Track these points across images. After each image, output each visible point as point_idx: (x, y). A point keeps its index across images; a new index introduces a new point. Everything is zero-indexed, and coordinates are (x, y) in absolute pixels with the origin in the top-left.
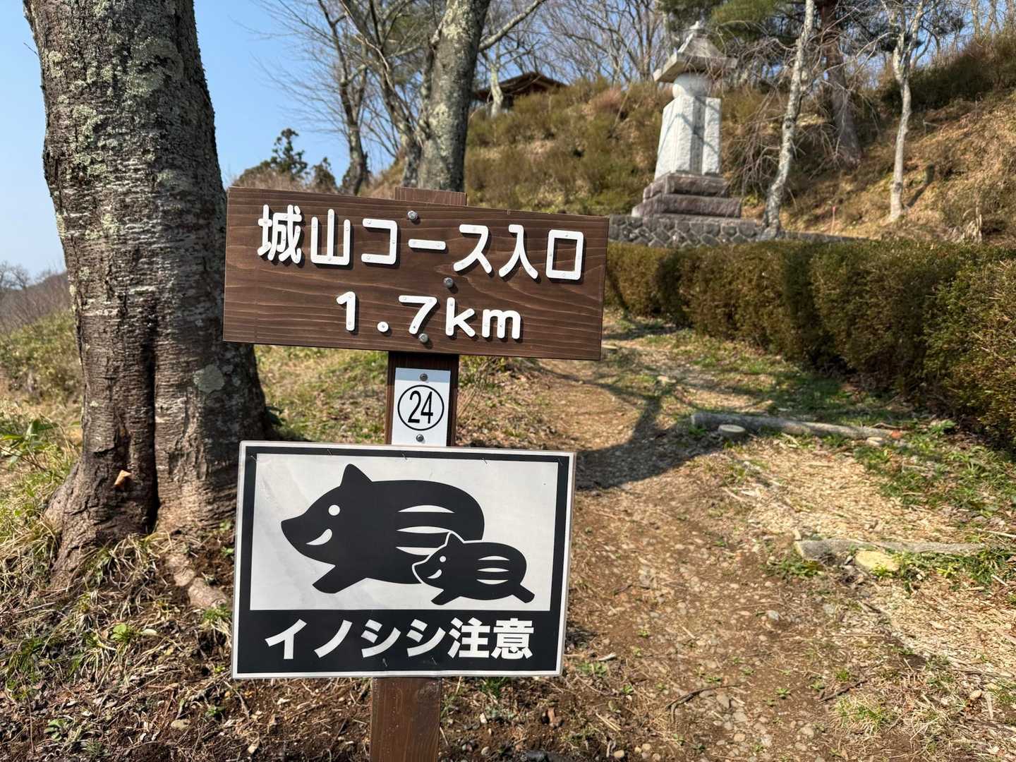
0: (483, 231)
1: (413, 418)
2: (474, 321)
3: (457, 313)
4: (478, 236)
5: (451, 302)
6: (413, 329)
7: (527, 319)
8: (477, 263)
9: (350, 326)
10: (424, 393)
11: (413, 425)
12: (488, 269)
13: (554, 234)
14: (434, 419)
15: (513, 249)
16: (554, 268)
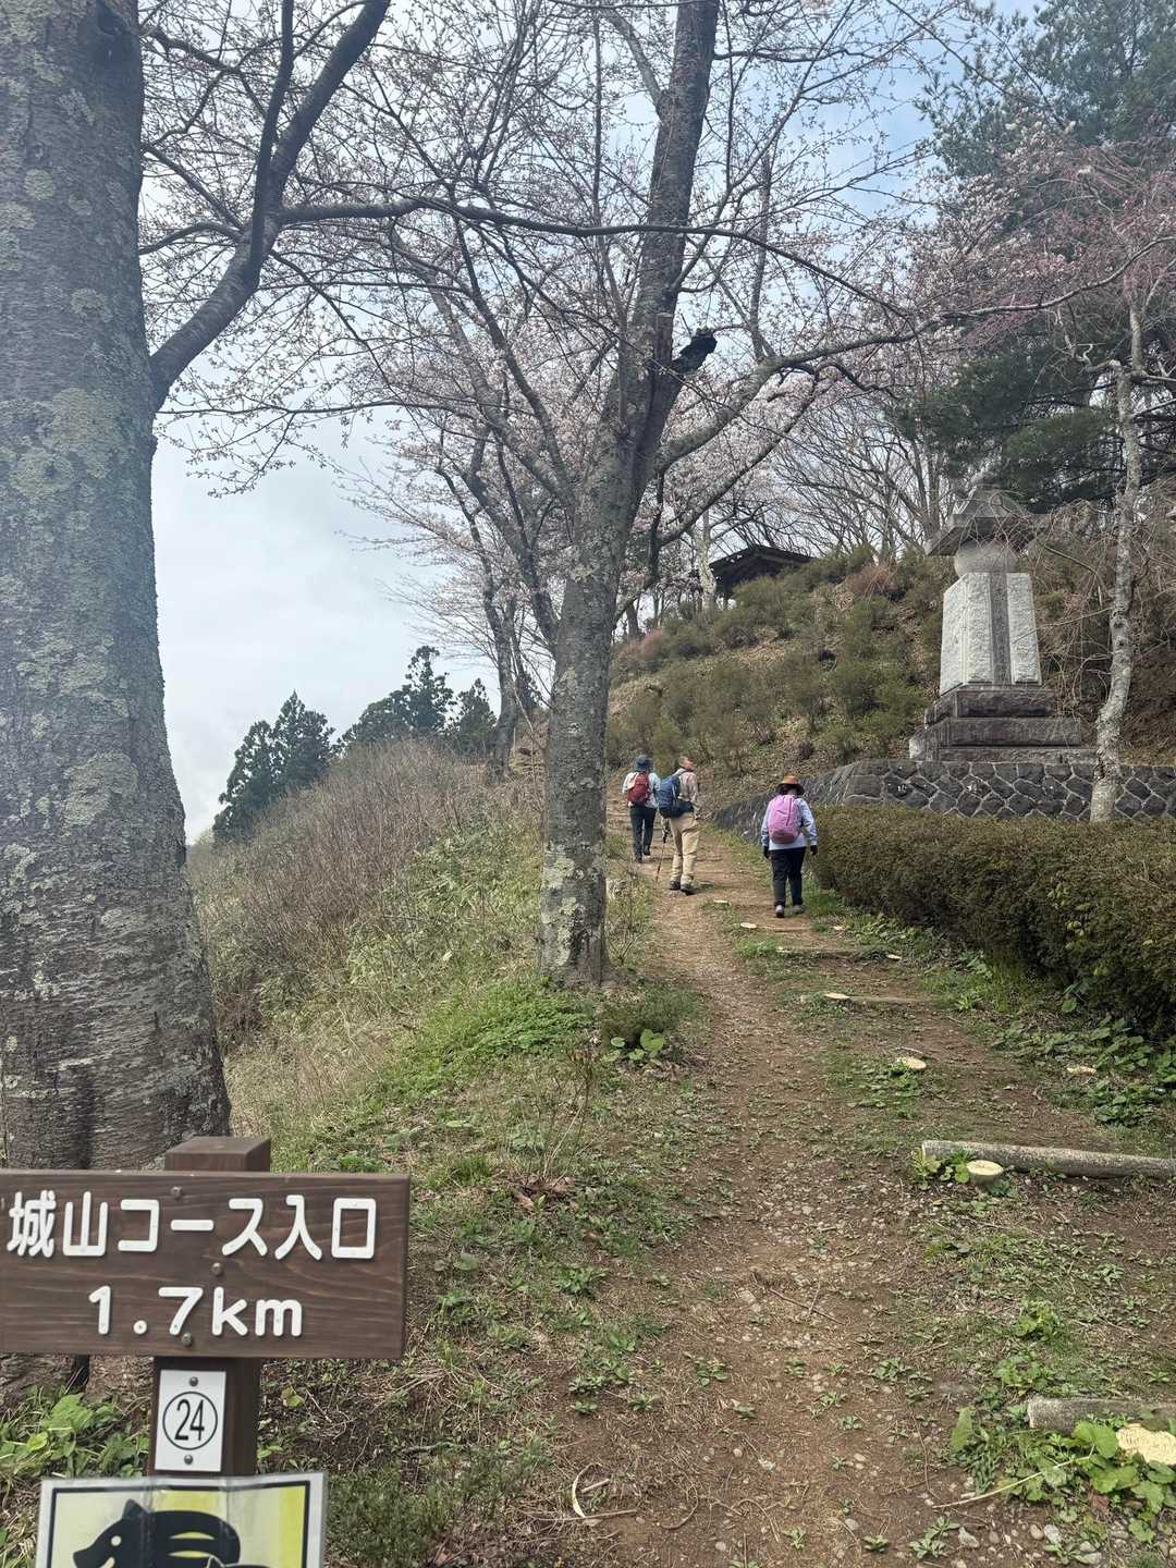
0: (256, 1205)
1: (181, 1434)
2: (247, 1316)
3: (226, 1306)
4: (251, 1211)
5: (219, 1292)
6: (174, 1330)
7: (310, 1309)
8: (249, 1243)
9: (103, 1328)
10: (194, 1401)
11: (179, 1442)
12: (263, 1250)
13: (341, 1204)
14: (206, 1435)
15: (291, 1224)
16: (342, 1244)
